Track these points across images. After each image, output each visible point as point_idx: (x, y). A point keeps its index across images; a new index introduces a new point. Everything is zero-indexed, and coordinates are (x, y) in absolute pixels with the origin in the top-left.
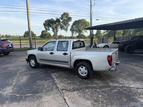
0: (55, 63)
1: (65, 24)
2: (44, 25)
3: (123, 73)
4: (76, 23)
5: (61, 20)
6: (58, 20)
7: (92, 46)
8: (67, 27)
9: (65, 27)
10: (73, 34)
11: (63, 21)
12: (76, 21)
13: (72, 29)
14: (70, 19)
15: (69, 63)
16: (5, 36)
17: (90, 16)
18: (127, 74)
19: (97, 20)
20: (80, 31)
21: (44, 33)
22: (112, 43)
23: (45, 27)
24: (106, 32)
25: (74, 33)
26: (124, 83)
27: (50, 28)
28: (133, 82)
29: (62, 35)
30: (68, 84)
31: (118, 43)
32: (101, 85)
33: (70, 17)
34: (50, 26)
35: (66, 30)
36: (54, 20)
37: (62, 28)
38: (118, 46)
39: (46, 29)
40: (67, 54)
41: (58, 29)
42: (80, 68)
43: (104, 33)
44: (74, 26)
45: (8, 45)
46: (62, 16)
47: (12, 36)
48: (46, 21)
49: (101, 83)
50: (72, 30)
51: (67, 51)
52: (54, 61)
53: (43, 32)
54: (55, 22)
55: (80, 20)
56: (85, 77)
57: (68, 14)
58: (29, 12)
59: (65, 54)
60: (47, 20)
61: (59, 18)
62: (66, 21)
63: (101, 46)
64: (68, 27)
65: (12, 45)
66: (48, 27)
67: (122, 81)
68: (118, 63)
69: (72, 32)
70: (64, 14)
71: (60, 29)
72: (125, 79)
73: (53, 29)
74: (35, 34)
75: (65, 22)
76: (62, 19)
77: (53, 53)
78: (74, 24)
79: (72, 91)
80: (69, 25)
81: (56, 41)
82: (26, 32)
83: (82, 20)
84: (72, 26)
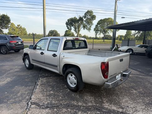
0: (46, 66)
1: (88, 23)
2: (67, 24)
3: (135, 90)
4: (101, 22)
5: (83, 18)
6: (81, 19)
7: (114, 49)
8: (90, 27)
9: (88, 26)
10: (96, 35)
11: (86, 20)
12: (101, 20)
13: (96, 28)
14: (93, 17)
15: (58, 67)
16: (32, 34)
17: (114, 13)
18: (140, 92)
19: (122, 18)
20: (105, 32)
21: (68, 33)
22: (139, 47)
23: (67, 26)
24: (137, 33)
25: (98, 34)
26: (128, 107)
27: (72, 28)
28: (143, 107)
29: (86, 35)
30: (47, 96)
31: (146, 47)
32: (90, 104)
33: (94, 15)
34: (73, 26)
35: (89, 29)
36: (76, 19)
37: (84, 27)
38: (145, 50)
39: (68, 28)
40: (56, 56)
41: (80, 28)
42: (69, 76)
43: (135, 34)
44: (99, 26)
45: (18, 42)
46: (85, 14)
47: (38, 34)
48: (68, 20)
49: (91, 102)
50: (96, 30)
51: (56, 51)
53: (67, 31)
54: (78, 21)
55: (106, 19)
56: (73, 89)
57: (92, 12)
58: (45, 9)
59: (54, 55)
60: (70, 19)
61: (82, 17)
62: (90, 20)
63: (123, 49)
64: (92, 26)
65: (22, 42)
66: (70, 27)
67: (127, 101)
68: (126, 75)
69: (96, 32)
70: (88, 12)
71: (83, 28)
72: (134, 99)
73: (75, 29)
74: (59, 34)
75: (88, 21)
76: (85, 17)
77: (44, 54)
78: (98, 23)
79: (43, 108)
80: (92, 24)
81: (48, 39)
82: (50, 31)
83: (109, 18)
84: (97, 26)
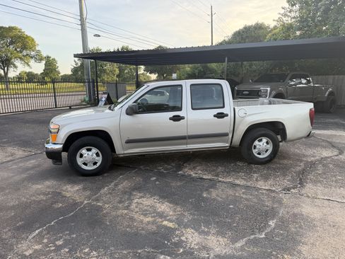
51: (223, 107)
52: (183, 138)
59: (221, 116)
77: (183, 118)
